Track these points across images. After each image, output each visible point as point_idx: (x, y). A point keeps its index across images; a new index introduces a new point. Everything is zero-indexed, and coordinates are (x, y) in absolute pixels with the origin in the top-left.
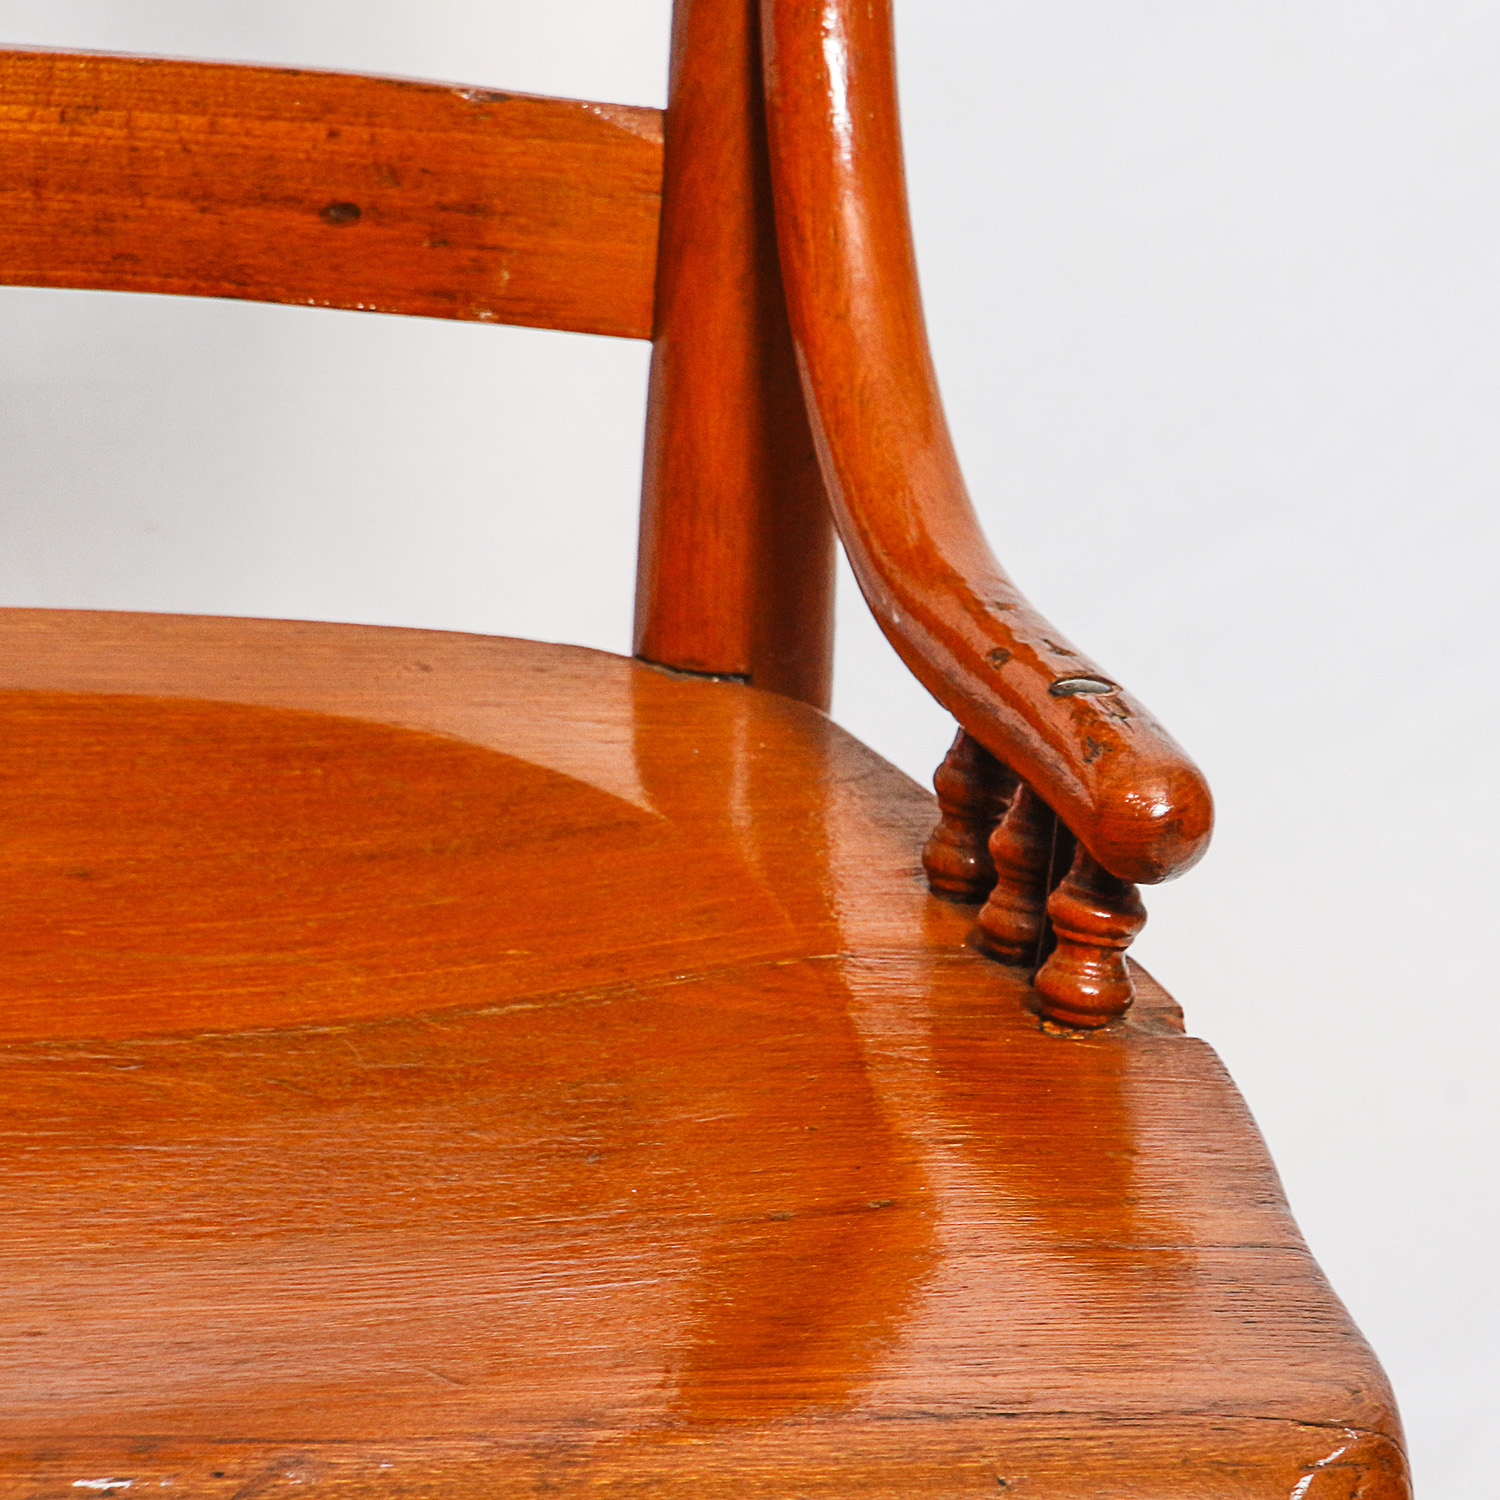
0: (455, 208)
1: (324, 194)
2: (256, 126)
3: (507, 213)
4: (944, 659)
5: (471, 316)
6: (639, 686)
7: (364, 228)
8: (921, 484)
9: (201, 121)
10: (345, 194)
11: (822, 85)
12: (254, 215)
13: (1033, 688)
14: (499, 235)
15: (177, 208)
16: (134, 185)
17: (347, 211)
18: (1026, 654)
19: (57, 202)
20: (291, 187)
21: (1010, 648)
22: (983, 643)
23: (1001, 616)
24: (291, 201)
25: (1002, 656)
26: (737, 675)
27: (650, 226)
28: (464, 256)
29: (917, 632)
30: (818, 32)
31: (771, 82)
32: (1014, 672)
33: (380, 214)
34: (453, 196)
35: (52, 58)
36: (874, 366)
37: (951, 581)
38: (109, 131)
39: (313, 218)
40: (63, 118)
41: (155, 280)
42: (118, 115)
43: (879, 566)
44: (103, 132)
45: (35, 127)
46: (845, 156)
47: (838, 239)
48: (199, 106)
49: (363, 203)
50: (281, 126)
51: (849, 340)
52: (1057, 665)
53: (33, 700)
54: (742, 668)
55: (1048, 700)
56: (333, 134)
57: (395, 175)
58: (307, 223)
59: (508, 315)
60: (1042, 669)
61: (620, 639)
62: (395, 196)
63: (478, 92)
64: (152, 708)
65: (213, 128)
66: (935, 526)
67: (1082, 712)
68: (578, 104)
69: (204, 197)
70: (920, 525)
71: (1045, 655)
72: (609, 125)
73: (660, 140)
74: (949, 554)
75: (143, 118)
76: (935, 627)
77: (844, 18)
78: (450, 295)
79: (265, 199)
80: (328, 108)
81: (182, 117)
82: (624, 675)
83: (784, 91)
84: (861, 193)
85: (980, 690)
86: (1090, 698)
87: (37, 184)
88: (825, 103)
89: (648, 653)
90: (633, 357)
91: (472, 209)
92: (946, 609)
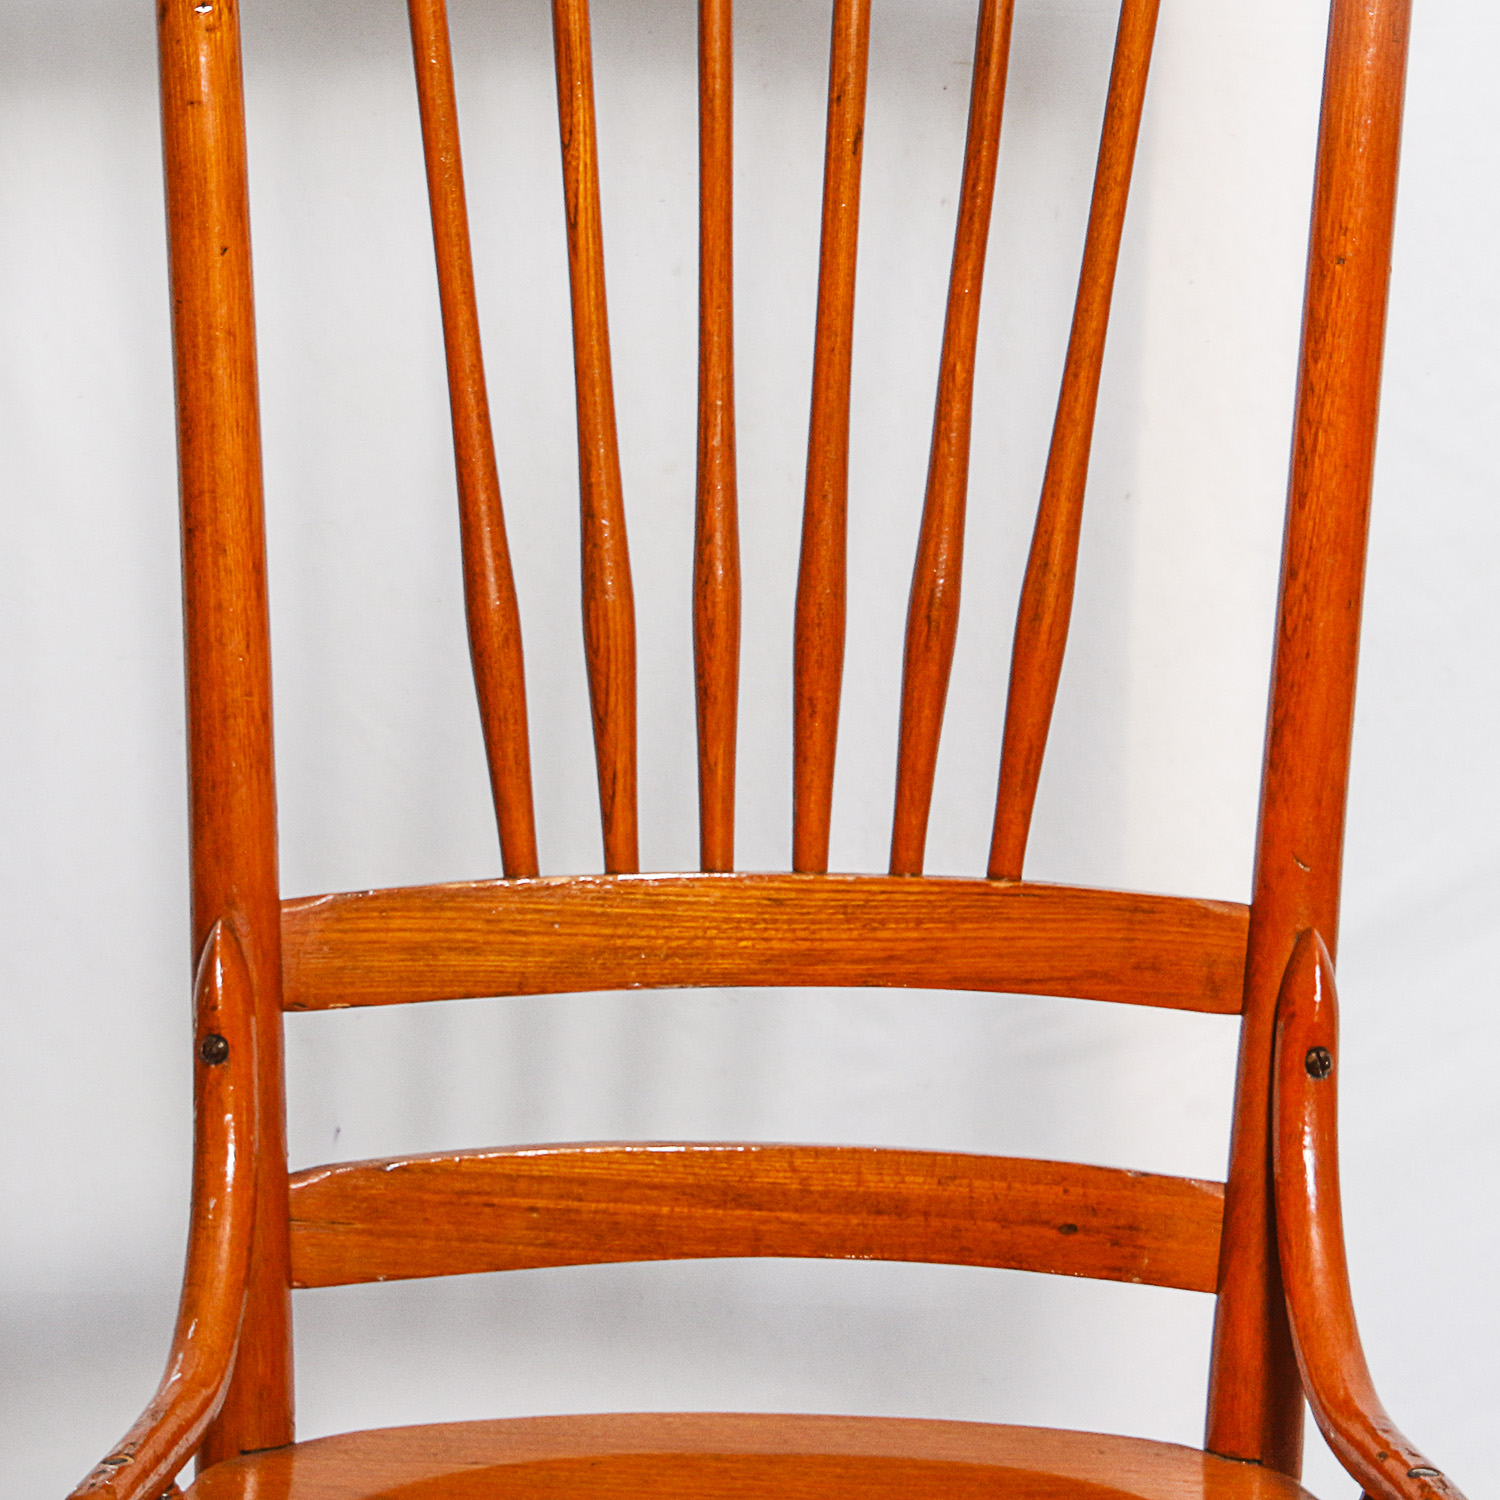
0: (1123, 1228)
1: (1061, 1220)
2: (1030, 1188)
3: (1147, 1231)
4: (1356, 1456)
5: (1129, 1280)
6: (1206, 1464)
7: (1080, 1236)
8: (1347, 1368)
9: (1004, 1185)
10: (1071, 1220)
11: (1303, 1171)
12: (1027, 1230)
13: (1400, 1473)
14: (1144, 1241)
15: (991, 1226)
16: (971, 1215)
17: (1071, 1229)
18: (1397, 1455)
19: (935, 1223)
20: (1045, 1217)
21: (1388, 1452)
22: (1375, 1449)
23: (1386, 1436)
24: (1046, 1223)
25: (1383, 1455)
26: (1255, 1461)
27: (1217, 1237)
28: (1127, 1251)
29: (1342, 1442)
30: (1302, 1147)
31: (1277, 1170)
32: (1390, 1464)
33: (1087, 1231)
34: (1122, 1222)
35: (935, 1155)
36: (1324, 1309)
37: (1360, 1417)
38: (961, 1189)
39: (1054, 1231)
40: (939, 1183)
41: (979, 1260)
42: (965, 1182)
43: (1324, 1408)
44: (958, 1189)
45: (926, 1187)
46: (1312, 1206)
47: (1308, 1247)
48: (1003, 1178)
49: (1079, 1225)
50: (1041, 1188)
51: (1312, 1296)
52: (1412, 1462)
53: (915, 1464)
54: (1258, 1457)
55: (1408, 1480)
56: (1066, 1191)
57: (1094, 1212)
58: (1052, 1234)
59: (1147, 1280)
60: (1404, 1463)
61: (1198, 1442)
62: (1095, 1222)
63: (1136, 1172)
64: (971, 1469)
65: (1009, 1188)
66: (1353, 1389)
67: (1424, 1486)
68: (1183, 1179)
69: (1004, 1221)
70: (1346, 1389)
71: (1406, 1457)
72: (1200, 1190)
73: (1223, 1197)
74: (1360, 1405)
75: (977, 1183)
76: (1351, 1439)
77: (1313, 1140)
78: (1120, 1270)
79: (1032, 1222)
80: (1064, 1179)
81: (996, 1183)
82: (1199, 1459)
83: (1283, 1174)
84: (1320, 1224)
85: (1373, 1473)
86: (1427, 1479)
87: (926, 1214)
88: (1303, 1181)
89: (1211, 1448)
90: (1207, 1302)
91: (1131, 1228)
92: (1357, 1431)
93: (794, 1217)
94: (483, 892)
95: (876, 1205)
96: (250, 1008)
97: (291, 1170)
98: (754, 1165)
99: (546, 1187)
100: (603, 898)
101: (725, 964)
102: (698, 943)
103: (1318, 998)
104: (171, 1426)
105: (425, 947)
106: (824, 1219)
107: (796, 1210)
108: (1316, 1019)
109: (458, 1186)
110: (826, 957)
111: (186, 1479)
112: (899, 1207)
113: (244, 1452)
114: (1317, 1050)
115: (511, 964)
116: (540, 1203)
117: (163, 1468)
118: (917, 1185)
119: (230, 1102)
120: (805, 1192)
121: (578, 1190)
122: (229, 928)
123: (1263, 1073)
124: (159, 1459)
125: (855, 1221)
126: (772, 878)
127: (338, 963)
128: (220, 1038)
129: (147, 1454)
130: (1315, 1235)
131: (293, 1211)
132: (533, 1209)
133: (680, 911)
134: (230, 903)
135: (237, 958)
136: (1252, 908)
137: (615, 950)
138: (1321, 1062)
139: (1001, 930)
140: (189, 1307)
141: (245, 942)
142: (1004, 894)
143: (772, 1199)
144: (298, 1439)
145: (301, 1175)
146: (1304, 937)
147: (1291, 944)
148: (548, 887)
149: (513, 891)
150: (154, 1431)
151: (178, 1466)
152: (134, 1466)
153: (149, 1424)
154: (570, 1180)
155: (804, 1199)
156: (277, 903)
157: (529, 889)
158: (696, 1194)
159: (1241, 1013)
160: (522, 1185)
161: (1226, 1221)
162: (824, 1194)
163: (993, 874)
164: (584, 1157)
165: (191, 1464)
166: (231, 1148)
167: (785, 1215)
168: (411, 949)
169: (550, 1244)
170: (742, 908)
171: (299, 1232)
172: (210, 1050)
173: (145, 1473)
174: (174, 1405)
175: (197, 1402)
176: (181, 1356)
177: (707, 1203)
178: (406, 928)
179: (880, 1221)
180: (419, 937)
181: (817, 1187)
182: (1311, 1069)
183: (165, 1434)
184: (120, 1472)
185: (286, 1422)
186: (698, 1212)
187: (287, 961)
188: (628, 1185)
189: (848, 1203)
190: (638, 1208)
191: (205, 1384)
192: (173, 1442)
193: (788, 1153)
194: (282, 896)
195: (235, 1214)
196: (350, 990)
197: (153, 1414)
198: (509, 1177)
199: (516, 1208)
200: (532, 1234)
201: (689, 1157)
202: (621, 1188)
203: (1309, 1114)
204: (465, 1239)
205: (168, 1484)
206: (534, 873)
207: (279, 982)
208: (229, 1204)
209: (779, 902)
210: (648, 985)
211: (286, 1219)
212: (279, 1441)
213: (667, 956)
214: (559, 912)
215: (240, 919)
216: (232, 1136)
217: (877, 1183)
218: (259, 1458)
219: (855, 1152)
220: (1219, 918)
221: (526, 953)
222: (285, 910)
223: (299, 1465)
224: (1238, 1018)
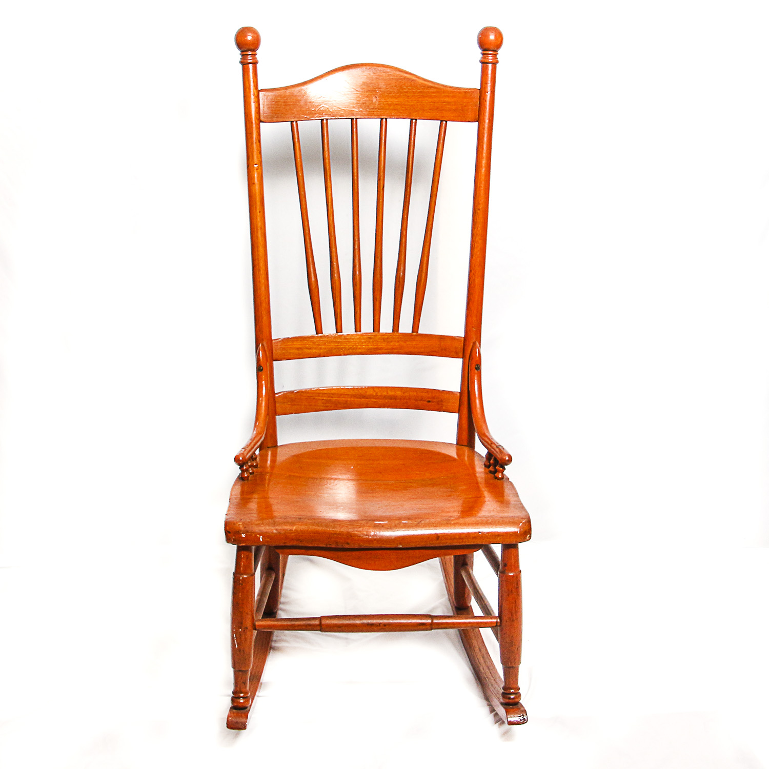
1: (427, 400)
2: (421, 394)
3: (444, 402)
4: (486, 444)
5: (441, 411)
6: (457, 447)
7: (431, 403)
8: (484, 427)
10: (429, 400)
11: (475, 389)
12: (421, 402)
13: (495, 447)
14: (443, 404)
15: (413, 401)
16: (410, 399)
17: (429, 401)
18: (494, 444)
19: (402, 401)
20: (424, 399)
21: (492, 443)
22: (490, 442)
23: (492, 440)
27: (458, 402)
28: (440, 406)
29: (483, 441)
31: (470, 389)
32: (493, 445)
33: (434, 402)
34: (439, 400)
35: (402, 388)
36: (479, 416)
37: (487, 437)
40: (403, 393)
41: (411, 408)
43: (480, 435)
44: (407, 394)
45: (401, 394)
46: (477, 396)
47: (476, 404)
48: (416, 392)
49: (431, 401)
50: (423, 394)
52: (497, 445)
53: (399, 448)
54: (467, 445)
56: (428, 394)
57: (434, 398)
58: (426, 403)
59: (444, 411)
60: (495, 445)
61: (455, 442)
62: (434, 400)
64: (410, 449)
65: (417, 394)
66: (485, 431)
67: (500, 449)
68: (451, 391)
69: (416, 400)
72: (454, 393)
73: (459, 395)
74: (487, 434)
75: (411, 393)
76: (485, 441)
77: (477, 383)
78: (439, 409)
79: (422, 400)
80: (428, 392)
81: (414, 393)
82: (455, 446)
85: (490, 447)
87: (401, 399)
88: (475, 391)
89: (457, 444)
90: (456, 415)
91: (441, 401)
92: (486, 439)
93: (375, 400)
94: (313, 337)
95: (391, 398)
96: (267, 361)
97: (276, 392)
98: (366, 390)
99: (326, 395)
100: (335, 338)
101: (360, 351)
102: (355, 346)
103: (477, 355)
104: (254, 442)
105: (301, 348)
106: (381, 401)
107: (375, 399)
108: (477, 359)
109: (309, 395)
110: (380, 349)
111: (257, 452)
112: (395, 398)
113: (268, 447)
114: (477, 365)
115: (317, 351)
116: (325, 398)
117: (253, 450)
118: (399, 393)
119: (263, 379)
120: (377, 395)
121: (332, 395)
122: (263, 345)
123: (467, 370)
124: (253, 448)
125: (387, 401)
126: (369, 333)
127: (284, 351)
128: (261, 366)
129: (250, 448)
130: (477, 401)
131: (276, 400)
132: (323, 400)
133: (351, 340)
134: (263, 340)
135: (264, 351)
136: (464, 338)
137: (338, 348)
138: (478, 368)
139: (414, 343)
140: (257, 419)
141: (266, 348)
142: (415, 336)
143: (370, 397)
144: (278, 445)
145: (277, 393)
146: (474, 343)
147: (472, 344)
148: (325, 336)
149: (318, 337)
150: (251, 443)
151: (256, 450)
152: (248, 449)
153: (250, 441)
154: (330, 394)
155: (376, 397)
156: (272, 340)
157: (321, 336)
158: (354, 396)
159: (462, 358)
160: (321, 395)
161: (460, 399)
162: (381, 396)
163: (413, 332)
164: (333, 389)
165: (258, 449)
166: (264, 388)
167: (373, 400)
168: (298, 349)
169: (326, 406)
170: (364, 339)
171: (277, 405)
172: (259, 369)
173: (250, 451)
174: (255, 438)
175: (259, 437)
176: (256, 429)
177: (357, 398)
178: (298, 344)
179: (392, 401)
180: (300, 346)
181: (379, 394)
182: (476, 369)
183: (253, 444)
184: (245, 451)
185: (276, 441)
186: (356, 400)
187: (274, 351)
188: (341, 395)
189: (385, 397)
190: (344, 399)
191: (260, 434)
192: (255, 445)
193: (373, 388)
194: (273, 338)
195: (265, 400)
196: (286, 357)
197: (251, 440)
198: (318, 393)
199: (319, 399)
200: (322, 405)
201: (353, 389)
202: (340, 395)
203: (476, 378)
204: (310, 406)
205: (254, 453)
206: (322, 333)
207: (272, 355)
208: (264, 399)
209: (370, 338)
210: (345, 355)
211: (275, 402)
212: (275, 445)
213: (349, 349)
214: (327, 341)
215: (265, 345)
216: (264, 386)
217: (391, 393)
218: (272, 449)
219: (386, 387)
220: (458, 340)
221: (321, 349)
222: (273, 341)
223: (279, 450)
224: (462, 359)
